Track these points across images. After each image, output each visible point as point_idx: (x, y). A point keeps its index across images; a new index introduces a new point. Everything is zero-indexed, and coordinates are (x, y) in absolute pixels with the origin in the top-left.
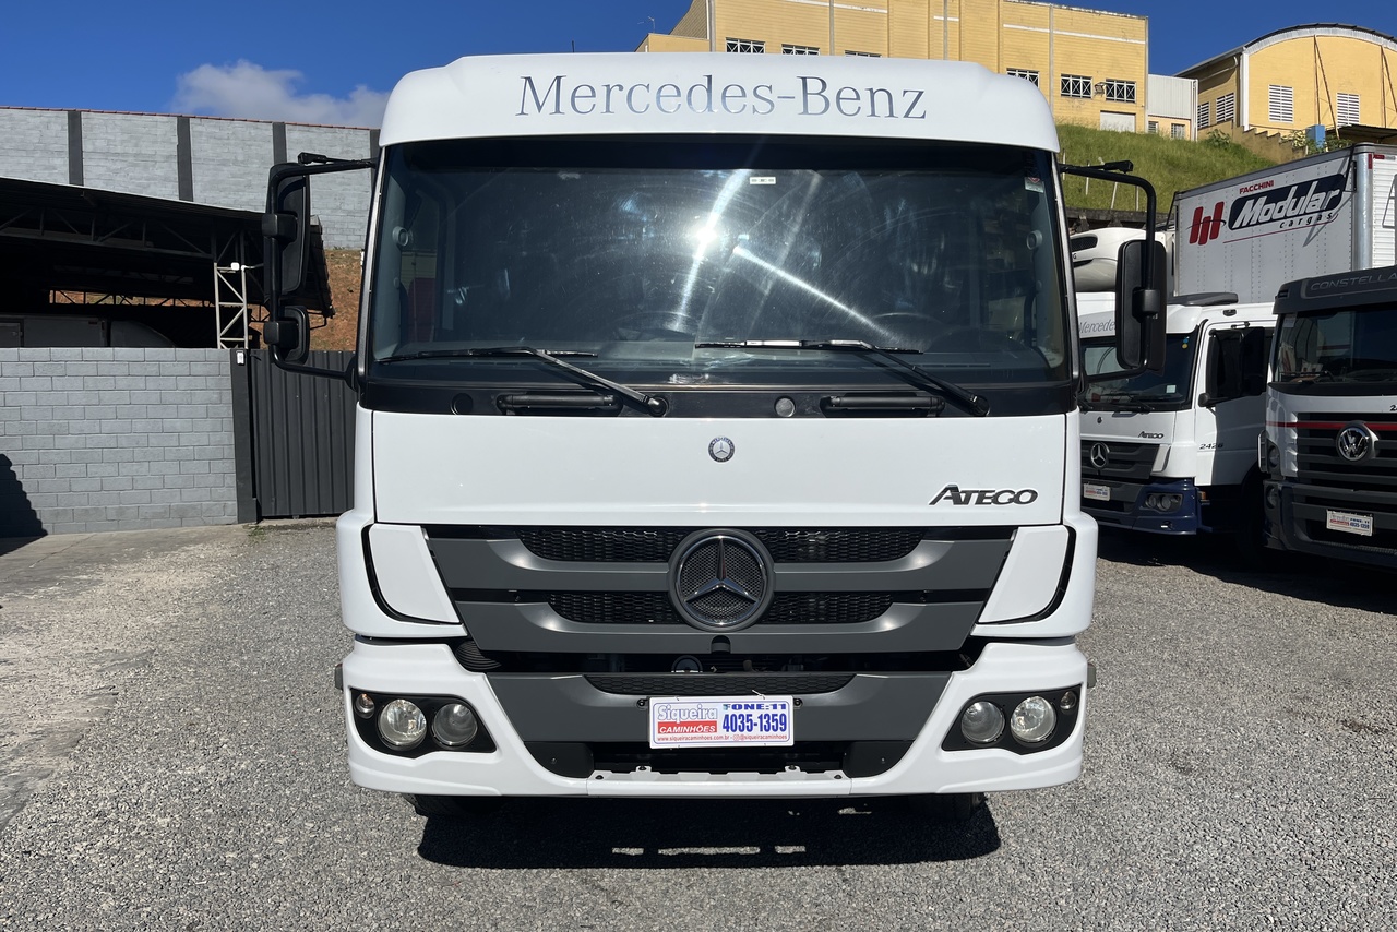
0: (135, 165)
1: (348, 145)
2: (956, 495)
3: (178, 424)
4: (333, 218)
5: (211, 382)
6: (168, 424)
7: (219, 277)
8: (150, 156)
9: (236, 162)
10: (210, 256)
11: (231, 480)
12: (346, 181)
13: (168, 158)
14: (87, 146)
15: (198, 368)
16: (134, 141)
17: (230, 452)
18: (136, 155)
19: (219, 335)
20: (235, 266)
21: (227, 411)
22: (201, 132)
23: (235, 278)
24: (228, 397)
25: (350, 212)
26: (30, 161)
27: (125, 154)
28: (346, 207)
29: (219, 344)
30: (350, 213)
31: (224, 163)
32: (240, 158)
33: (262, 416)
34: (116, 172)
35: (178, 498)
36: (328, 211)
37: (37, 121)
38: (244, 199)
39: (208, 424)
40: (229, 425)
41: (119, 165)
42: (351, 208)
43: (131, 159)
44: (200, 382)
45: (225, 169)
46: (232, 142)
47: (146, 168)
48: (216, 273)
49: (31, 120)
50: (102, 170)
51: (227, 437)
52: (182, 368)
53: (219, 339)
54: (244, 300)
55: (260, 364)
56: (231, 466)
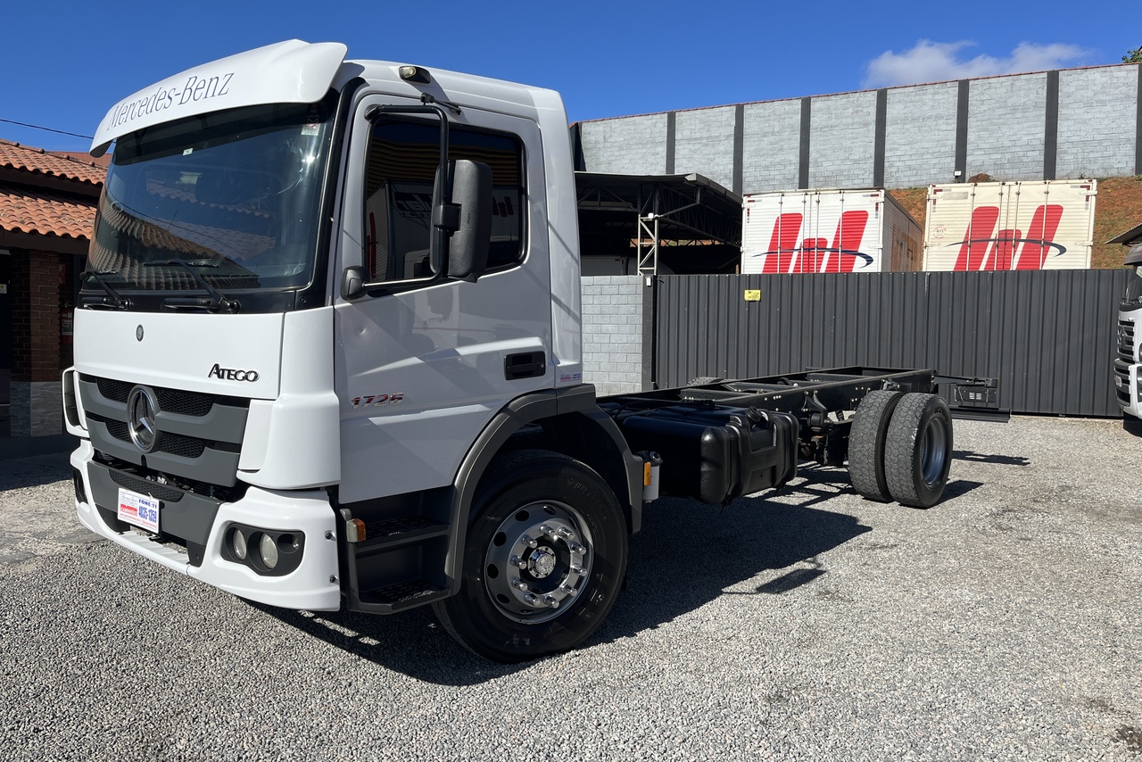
0: (707, 145)
1: (858, 106)
2: (218, 371)
3: (610, 328)
4: (843, 167)
5: (631, 299)
6: (604, 328)
7: (641, 225)
8: (717, 137)
9: (773, 133)
10: (636, 210)
11: (639, 368)
12: (854, 135)
13: (728, 136)
14: (678, 136)
15: (623, 290)
16: (707, 128)
17: (639, 348)
18: (708, 138)
19: (639, 265)
20: (651, 216)
21: (639, 319)
22: (751, 114)
23: (650, 224)
24: (640, 309)
25: (855, 160)
26: (644, 150)
27: (701, 138)
28: (853, 157)
29: (639, 272)
30: (856, 162)
31: (765, 135)
32: (776, 129)
33: (662, 323)
34: (695, 152)
35: (607, 378)
36: (838, 162)
37: (649, 123)
38: (777, 160)
39: (627, 329)
40: (640, 329)
41: (697, 147)
42: (856, 157)
43: (704, 141)
44: (623, 299)
45: (765, 139)
46: (772, 118)
47: (714, 146)
48: (640, 221)
49: (646, 122)
50: (686, 151)
51: (638, 338)
52: (614, 289)
53: (639, 268)
54: (655, 239)
55: (663, 285)
56: (639, 358)
